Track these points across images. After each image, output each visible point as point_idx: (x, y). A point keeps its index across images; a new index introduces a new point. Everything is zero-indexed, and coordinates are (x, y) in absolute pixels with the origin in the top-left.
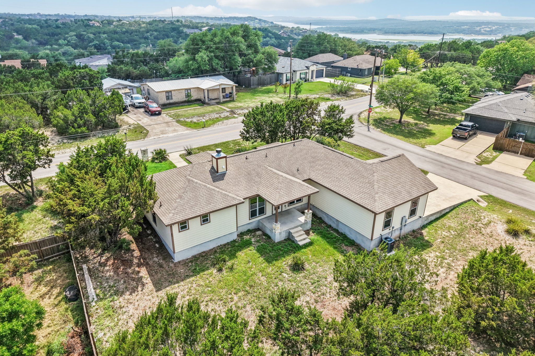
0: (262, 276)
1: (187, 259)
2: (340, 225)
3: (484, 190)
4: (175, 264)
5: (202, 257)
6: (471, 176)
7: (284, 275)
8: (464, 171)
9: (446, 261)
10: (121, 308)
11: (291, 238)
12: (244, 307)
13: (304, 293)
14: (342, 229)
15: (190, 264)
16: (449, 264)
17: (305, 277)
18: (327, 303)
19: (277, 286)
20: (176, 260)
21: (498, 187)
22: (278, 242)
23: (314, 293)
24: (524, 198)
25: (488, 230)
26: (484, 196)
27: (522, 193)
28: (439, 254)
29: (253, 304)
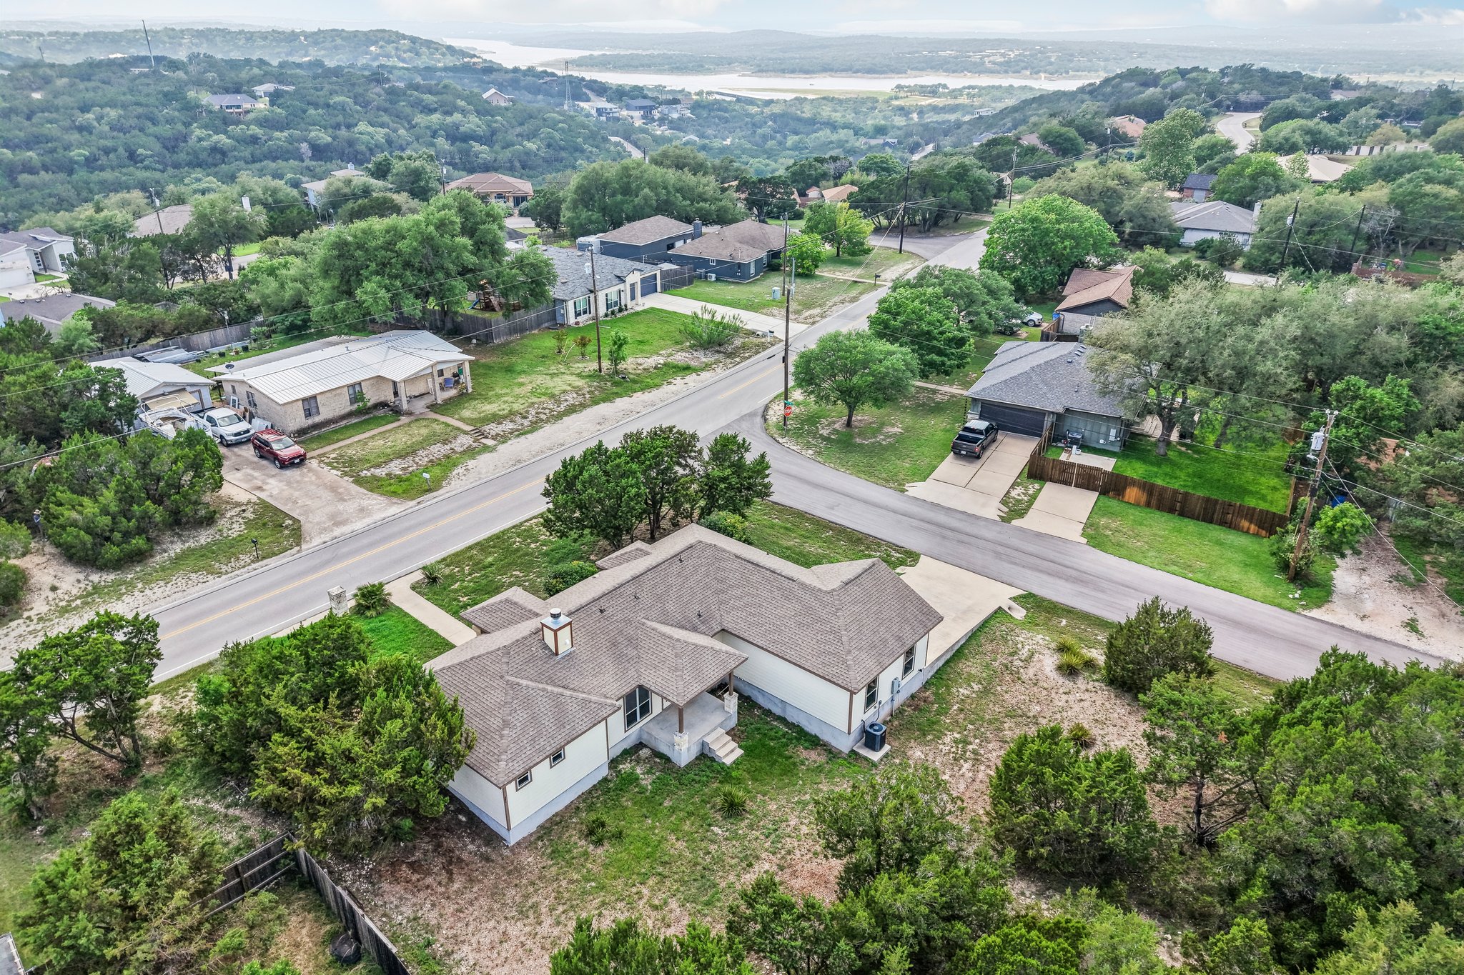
0: (678, 839)
1: (531, 835)
2: (788, 709)
3: (1018, 582)
4: (512, 850)
5: (557, 824)
6: (995, 552)
7: (715, 829)
8: (981, 543)
9: (970, 747)
10: (448, 954)
11: (706, 752)
12: (666, 903)
13: (758, 858)
14: (792, 717)
15: (540, 843)
16: (975, 752)
17: (751, 827)
18: (799, 867)
19: (709, 853)
20: (512, 842)
21: (1041, 571)
22: (687, 766)
23: (774, 853)
24: (1083, 590)
25: (1031, 671)
26: (1020, 596)
27: (1080, 578)
28: (958, 736)
29: (679, 895)
